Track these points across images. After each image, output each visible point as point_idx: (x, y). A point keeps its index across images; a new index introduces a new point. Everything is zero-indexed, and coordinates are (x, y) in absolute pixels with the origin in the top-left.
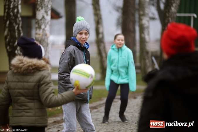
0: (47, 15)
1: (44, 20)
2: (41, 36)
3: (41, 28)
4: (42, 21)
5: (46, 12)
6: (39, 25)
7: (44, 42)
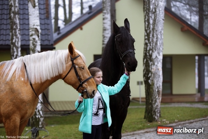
0: (159, 55)
1: (157, 59)
2: (154, 70)
3: (155, 65)
4: (156, 60)
5: (159, 53)
6: (153, 62)
7: (156, 75)
